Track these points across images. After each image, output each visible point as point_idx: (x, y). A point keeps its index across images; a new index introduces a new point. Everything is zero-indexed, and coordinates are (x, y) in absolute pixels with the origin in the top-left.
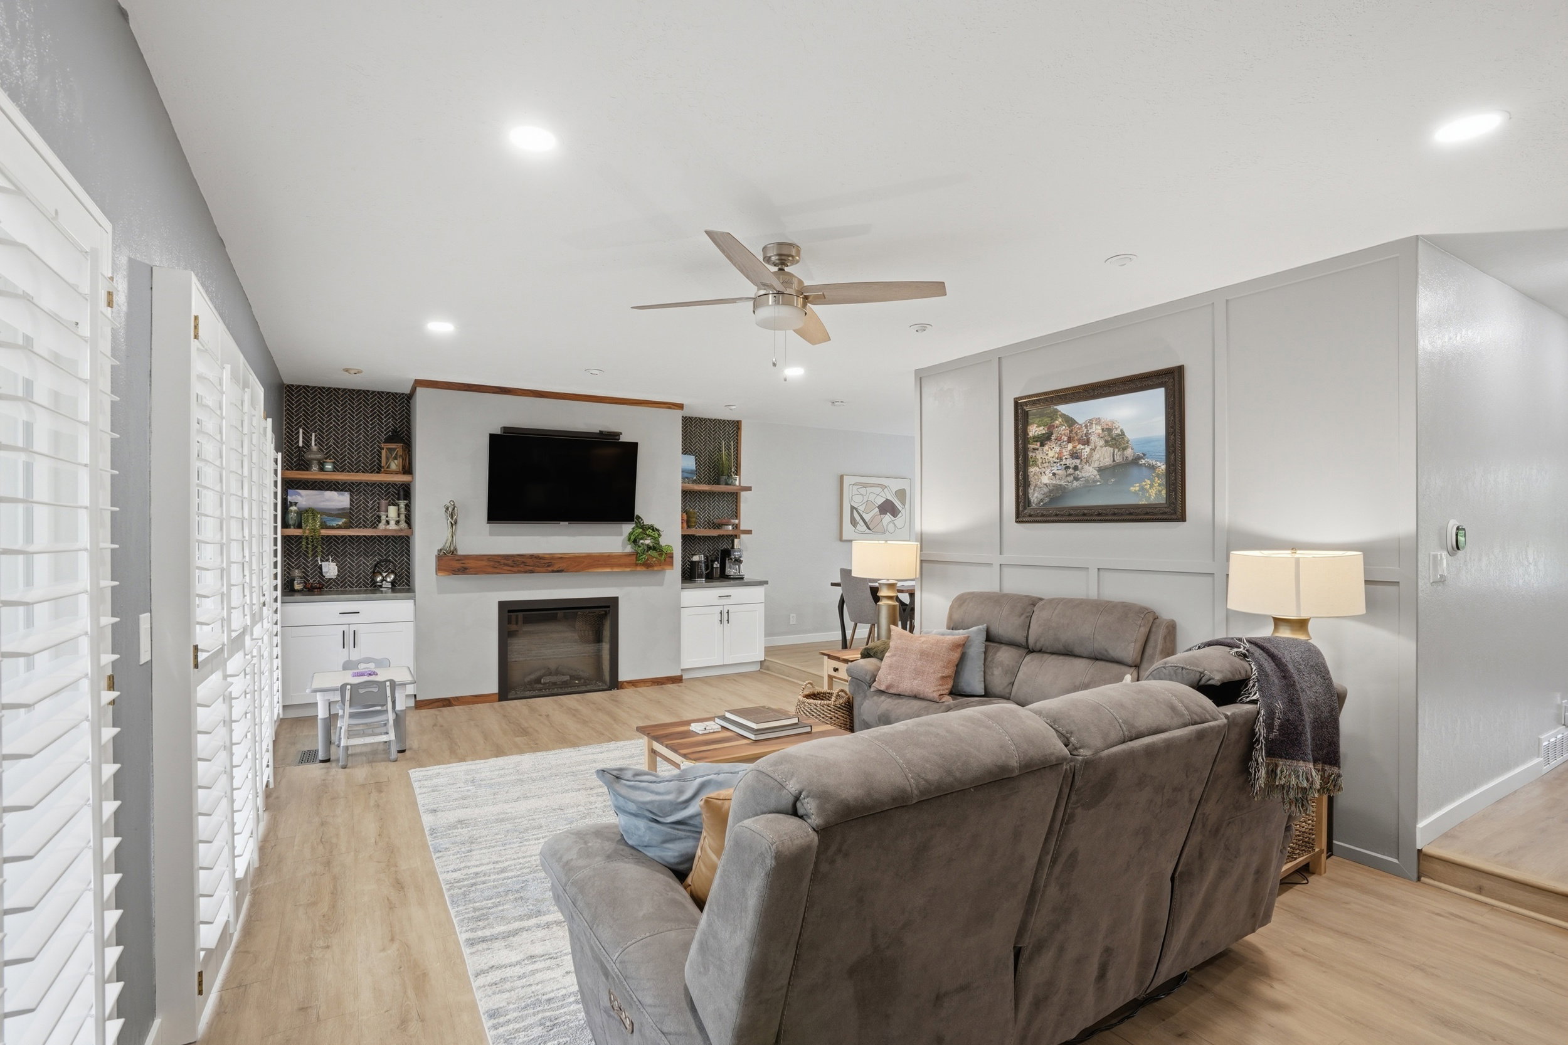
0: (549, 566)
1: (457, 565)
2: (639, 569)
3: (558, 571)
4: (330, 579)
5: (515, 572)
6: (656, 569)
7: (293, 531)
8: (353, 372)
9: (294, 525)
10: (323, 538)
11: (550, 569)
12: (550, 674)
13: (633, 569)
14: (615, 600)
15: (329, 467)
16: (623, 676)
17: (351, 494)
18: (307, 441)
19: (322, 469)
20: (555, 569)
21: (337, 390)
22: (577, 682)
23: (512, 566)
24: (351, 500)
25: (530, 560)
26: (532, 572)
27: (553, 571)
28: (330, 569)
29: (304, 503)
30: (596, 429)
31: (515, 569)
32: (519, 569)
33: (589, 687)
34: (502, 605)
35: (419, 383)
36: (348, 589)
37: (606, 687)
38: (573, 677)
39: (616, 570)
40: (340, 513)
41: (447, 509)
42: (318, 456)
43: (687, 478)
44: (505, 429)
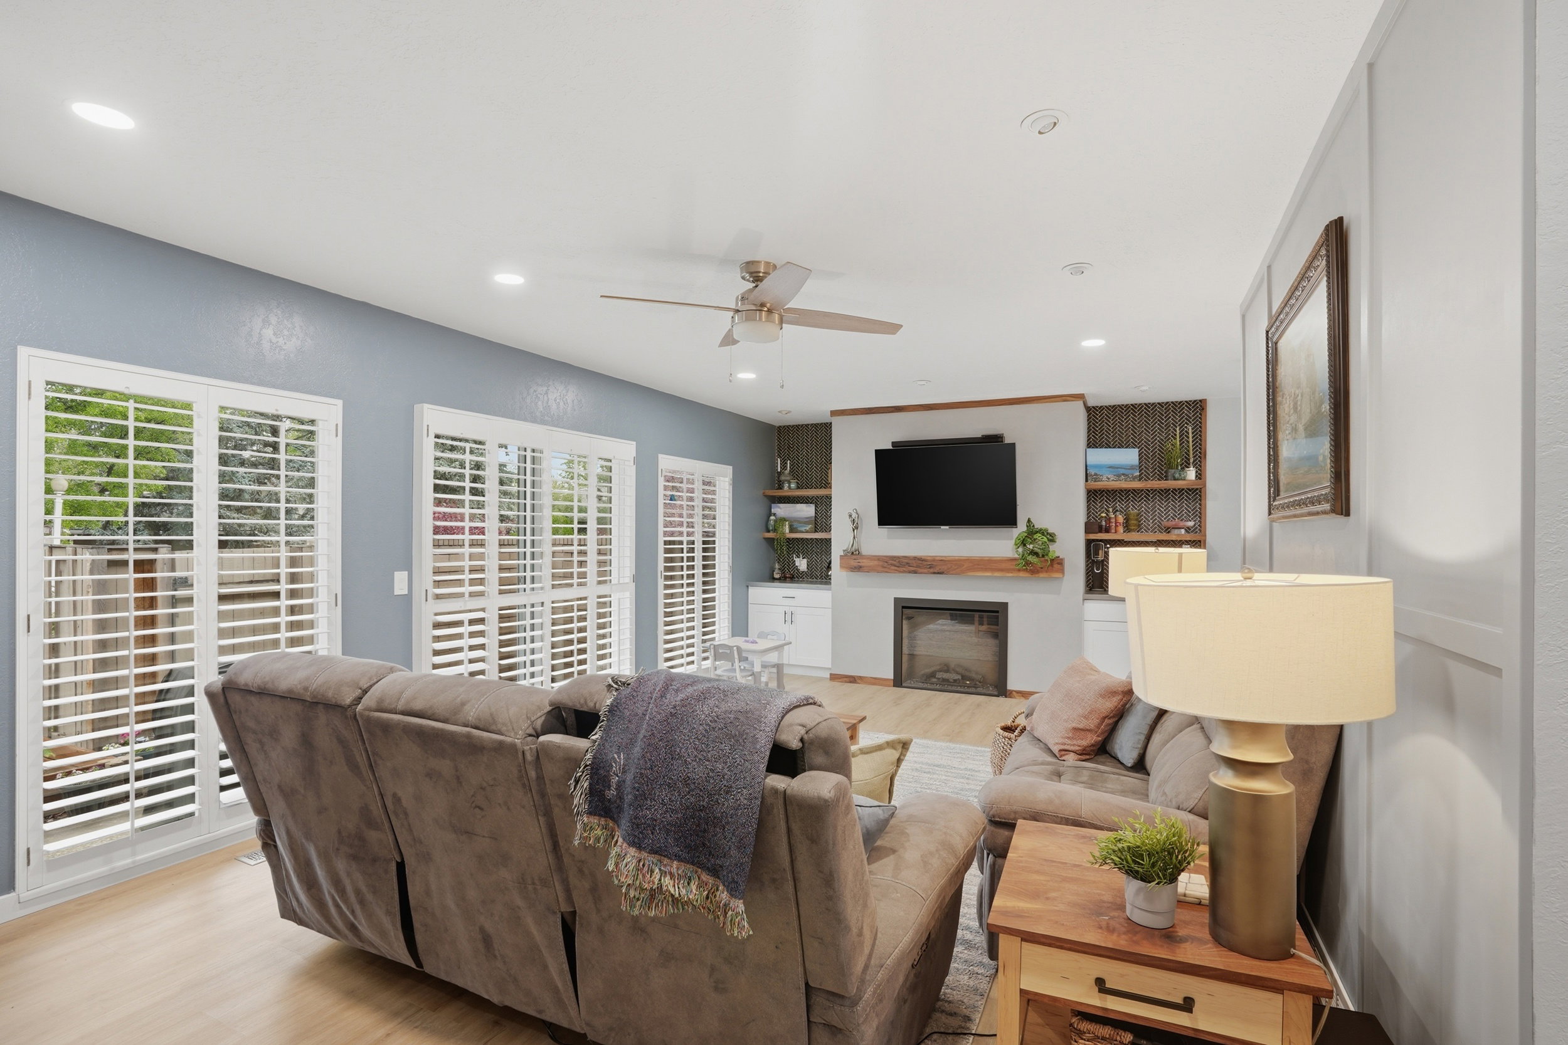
0: (930, 568)
1: (854, 563)
2: (1022, 574)
3: (938, 573)
4: (803, 572)
5: (900, 572)
6: (1041, 575)
7: (771, 535)
8: (784, 413)
9: (772, 530)
10: (789, 540)
11: (932, 570)
12: (947, 671)
13: (1015, 575)
14: (1005, 606)
15: (793, 486)
16: (1012, 685)
17: (816, 506)
18: (784, 467)
19: (789, 487)
20: (936, 571)
22: (968, 682)
23: (898, 567)
24: (816, 510)
25: (914, 561)
26: (915, 572)
27: (934, 573)
28: (802, 564)
29: (782, 513)
30: (977, 434)
31: (901, 569)
32: (904, 569)
33: (980, 690)
34: (897, 600)
35: (834, 413)
36: (815, 580)
37: (996, 693)
38: (964, 678)
39: (997, 574)
40: (806, 521)
41: (850, 516)
42: (788, 478)
43: (1123, 474)
44: (894, 444)
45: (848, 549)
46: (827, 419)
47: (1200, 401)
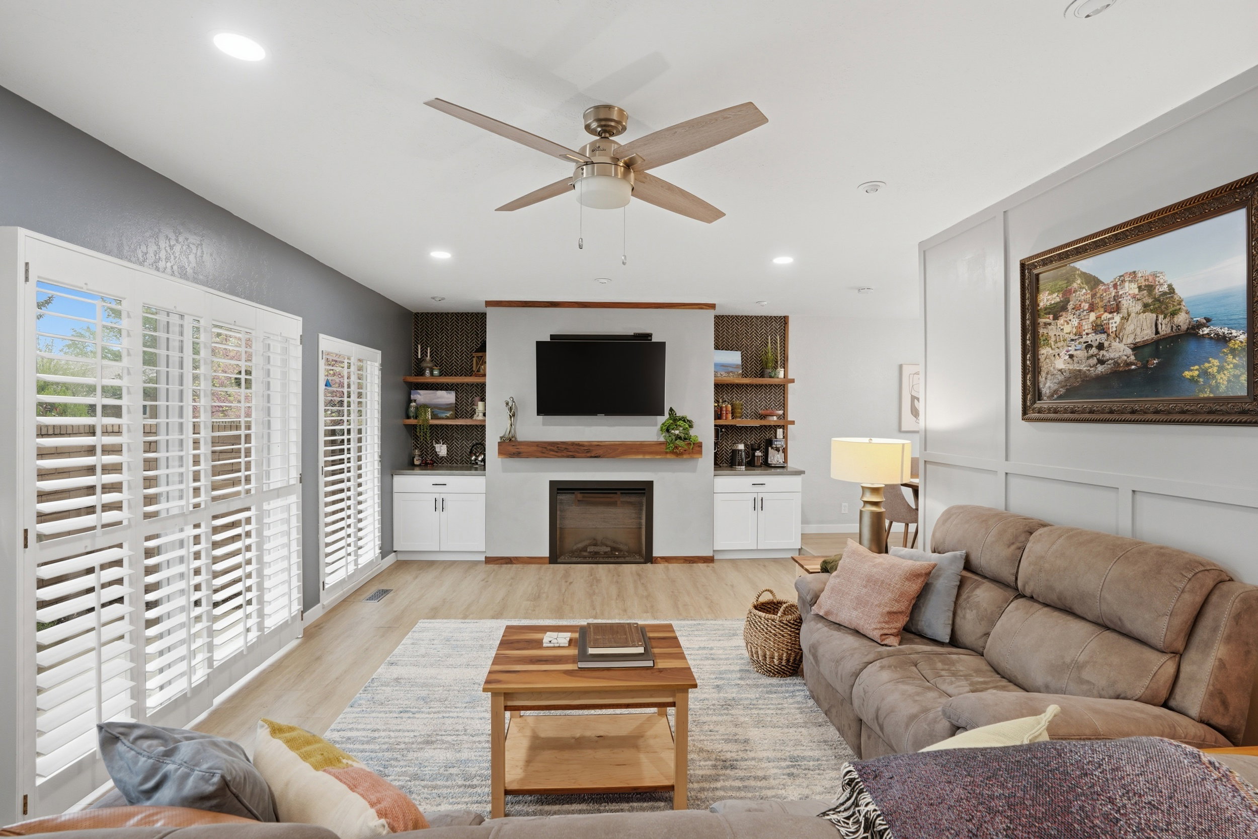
0: (587, 452)
1: (512, 450)
2: (668, 456)
3: (595, 457)
4: (443, 457)
5: (559, 457)
6: (685, 457)
7: (412, 421)
8: (437, 299)
9: (413, 417)
10: (432, 426)
11: (589, 455)
12: (595, 545)
13: (663, 457)
14: (650, 484)
15: (436, 372)
16: (656, 553)
17: (456, 393)
18: (424, 353)
19: (432, 374)
20: (592, 455)
21: (447, 314)
22: (617, 553)
23: (557, 452)
24: (456, 396)
25: (572, 447)
26: (573, 457)
27: (591, 457)
28: (442, 450)
29: (422, 400)
30: (631, 333)
31: (559, 454)
32: (563, 454)
33: (628, 559)
34: (553, 484)
35: (489, 304)
36: (455, 465)
37: (642, 560)
38: (614, 549)
39: (647, 457)
40: (447, 407)
41: (507, 404)
42: (429, 365)
43: (731, 372)
44: (552, 337)
45: (505, 435)
46: (482, 308)
47: (784, 317)
